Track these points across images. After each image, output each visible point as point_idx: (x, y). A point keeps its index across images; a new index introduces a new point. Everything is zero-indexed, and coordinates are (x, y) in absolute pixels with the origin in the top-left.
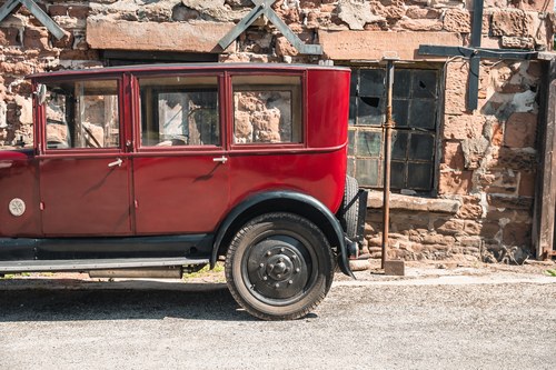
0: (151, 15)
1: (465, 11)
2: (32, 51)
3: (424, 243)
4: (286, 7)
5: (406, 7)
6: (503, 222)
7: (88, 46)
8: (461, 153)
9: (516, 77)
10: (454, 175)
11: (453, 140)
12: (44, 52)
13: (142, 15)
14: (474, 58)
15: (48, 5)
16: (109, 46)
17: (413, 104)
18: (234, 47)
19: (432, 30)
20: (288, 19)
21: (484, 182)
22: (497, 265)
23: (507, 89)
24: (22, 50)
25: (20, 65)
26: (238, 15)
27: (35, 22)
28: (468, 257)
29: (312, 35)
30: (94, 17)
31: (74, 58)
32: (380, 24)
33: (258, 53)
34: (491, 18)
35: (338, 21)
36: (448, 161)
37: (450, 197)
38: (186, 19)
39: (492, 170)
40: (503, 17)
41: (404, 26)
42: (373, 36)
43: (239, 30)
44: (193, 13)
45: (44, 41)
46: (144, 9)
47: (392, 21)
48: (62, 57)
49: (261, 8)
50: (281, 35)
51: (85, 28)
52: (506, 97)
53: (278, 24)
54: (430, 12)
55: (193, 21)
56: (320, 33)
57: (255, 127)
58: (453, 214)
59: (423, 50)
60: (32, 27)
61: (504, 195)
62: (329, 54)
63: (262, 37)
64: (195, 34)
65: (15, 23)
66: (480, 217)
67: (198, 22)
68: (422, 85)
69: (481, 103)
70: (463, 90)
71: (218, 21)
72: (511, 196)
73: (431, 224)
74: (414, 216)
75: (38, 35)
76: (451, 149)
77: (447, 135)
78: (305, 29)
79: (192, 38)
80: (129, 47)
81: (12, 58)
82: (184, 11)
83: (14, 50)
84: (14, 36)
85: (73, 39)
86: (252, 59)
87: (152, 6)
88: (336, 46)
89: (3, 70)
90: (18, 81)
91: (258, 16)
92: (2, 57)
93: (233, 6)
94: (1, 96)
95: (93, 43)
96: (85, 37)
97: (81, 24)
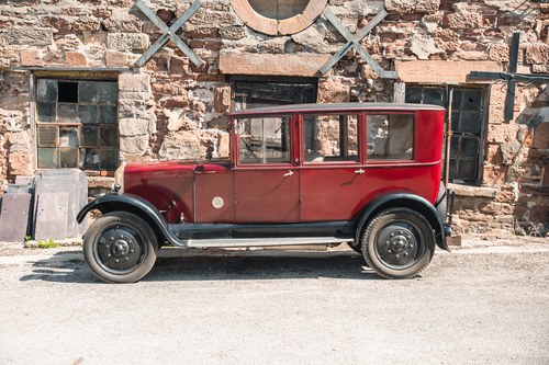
0: (268, 49)
1: (506, 45)
2: (177, 75)
3: (470, 220)
4: (370, 42)
5: (460, 42)
6: (531, 204)
7: (218, 69)
8: (500, 153)
9: (543, 95)
10: (494, 170)
11: (494, 143)
12: (186, 76)
13: (261, 49)
14: (511, 80)
15: (188, 41)
16: (235, 72)
17: (464, 114)
18: (330, 73)
19: (480, 60)
20: (371, 51)
21: (516, 175)
22: (526, 237)
23: (536, 104)
24: (169, 74)
25: (167, 86)
26: (334, 48)
27: (180, 53)
28: (504, 231)
29: (389, 64)
30: (225, 50)
31: (207, 80)
32: (441, 55)
33: (347, 76)
34: (525, 51)
35: (409, 53)
36: (490, 159)
37: (490, 186)
38: (295, 52)
39: (523, 165)
40: (534, 50)
41: (458, 56)
42: (434, 64)
43: (335, 60)
44: (300, 47)
45: (186, 67)
46: (262, 44)
47: (450, 53)
48: (199, 80)
49: (352, 43)
50: (366, 63)
51: (218, 58)
52: (535, 111)
53: (364, 55)
54: (478, 46)
55: (300, 53)
56: (396, 62)
58: (493, 199)
59: (474, 75)
60: (176, 56)
61: (532, 185)
62: (402, 78)
63: (350, 64)
64: (301, 63)
65: (165, 54)
66: (513, 201)
67: (303, 53)
68: (471, 100)
69: (516, 115)
70: (503, 105)
71: (319, 53)
72: (536, 185)
73: (476, 206)
74: (463, 200)
75: (182, 63)
76: (493, 149)
77: (490, 139)
78: (384, 58)
79: (299, 66)
80: (251, 73)
81: (161, 80)
82: (293, 46)
83: (163, 74)
84: (162, 64)
85: (208, 66)
86: (343, 82)
87: (270, 42)
88: (408, 72)
89: (154, 89)
90: (166, 98)
91: (349, 49)
92: (154, 80)
93: (330, 42)
94: (152, 110)
95: (224, 69)
96: (218, 65)
97: (215, 55)
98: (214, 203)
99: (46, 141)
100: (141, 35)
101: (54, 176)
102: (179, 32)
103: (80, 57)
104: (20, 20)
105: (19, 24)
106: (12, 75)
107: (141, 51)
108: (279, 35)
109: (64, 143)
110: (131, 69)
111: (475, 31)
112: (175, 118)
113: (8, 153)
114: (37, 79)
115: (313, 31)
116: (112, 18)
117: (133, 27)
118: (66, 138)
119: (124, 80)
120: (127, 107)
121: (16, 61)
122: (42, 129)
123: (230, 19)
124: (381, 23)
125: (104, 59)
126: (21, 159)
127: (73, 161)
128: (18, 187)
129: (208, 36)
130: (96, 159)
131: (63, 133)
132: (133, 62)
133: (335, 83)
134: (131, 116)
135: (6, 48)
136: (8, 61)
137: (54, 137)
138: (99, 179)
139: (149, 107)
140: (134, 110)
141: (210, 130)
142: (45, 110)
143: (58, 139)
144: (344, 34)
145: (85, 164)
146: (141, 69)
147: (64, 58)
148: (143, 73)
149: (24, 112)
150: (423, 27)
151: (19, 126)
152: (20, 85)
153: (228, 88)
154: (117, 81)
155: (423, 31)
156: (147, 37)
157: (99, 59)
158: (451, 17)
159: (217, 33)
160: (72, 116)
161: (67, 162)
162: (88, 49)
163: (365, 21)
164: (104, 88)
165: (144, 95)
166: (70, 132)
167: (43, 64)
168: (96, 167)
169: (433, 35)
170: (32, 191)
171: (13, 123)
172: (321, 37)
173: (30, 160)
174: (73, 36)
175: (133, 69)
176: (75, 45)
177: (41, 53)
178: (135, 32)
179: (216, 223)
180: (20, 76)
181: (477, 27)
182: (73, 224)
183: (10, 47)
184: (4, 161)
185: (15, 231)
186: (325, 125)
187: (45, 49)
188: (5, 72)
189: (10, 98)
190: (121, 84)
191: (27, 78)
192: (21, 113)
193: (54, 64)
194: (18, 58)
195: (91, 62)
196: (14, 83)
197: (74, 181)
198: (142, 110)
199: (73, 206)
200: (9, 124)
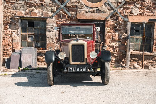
2: (64, 19)
3: (149, 63)
4: (120, 10)
5: (146, 10)
7: (76, 18)
12: (67, 20)
13: (89, 12)
15: (68, 9)
16: (81, 18)
18: (109, 19)
19: (152, 16)
20: (121, 13)
24: (61, 19)
25: (61, 23)
26: (110, 12)
27: (65, 13)
29: (126, 16)
30: (78, 12)
31: (73, 21)
32: (141, 14)
33: (114, 20)
35: (132, 13)
36: (155, 44)
38: (99, 13)
41: (145, 15)
42: (139, 16)
43: (111, 15)
44: (100, 11)
45: (67, 17)
46: (89, 10)
47: (143, 13)
48: (70, 21)
49: (115, 10)
50: (119, 16)
51: (76, 14)
53: (119, 14)
54: (151, 12)
56: (128, 16)
57: (113, 37)
59: (150, 20)
62: (130, 21)
63: (114, 17)
65: (60, 13)
67: (101, 13)
68: (149, 28)
71: (106, 13)
73: (151, 58)
74: (147, 57)
75: (65, 16)
77: (155, 39)
78: (124, 15)
79: (100, 17)
80: (86, 19)
81: (59, 21)
82: (98, 11)
84: (59, 16)
85: (73, 17)
86: (112, 22)
87: (92, 10)
88: (131, 19)
89: (57, 23)
91: (115, 12)
92: (57, 21)
93: (109, 10)
95: (78, 18)
96: (76, 16)
97: (76, 13)
99: (24, 39)
100: (53, 7)
101: (26, 49)
102: (65, 6)
103: (35, 14)
104: (17, 2)
105: (17, 3)
106: (14, 19)
107: (53, 12)
108: (94, 8)
109: (29, 40)
111: (150, 7)
113: (13, 42)
114: (21, 20)
115: (104, 6)
116: (45, 2)
117: (51, 5)
119: (48, 20)
120: (49, 29)
121: (15, 15)
122: (23, 35)
123: (80, 3)
124: (123, 5)
125: (42, 14)
126: (16, 44)
127: (32, 45)
128: (16, 53)
129: (74, 8)
130: (39, 45)
131: (29, 37)
132: (51, 15)
133: (110, 22)
134: (50, 31)
135: (13, 11)
136: (13, 15)
137: (26, 38)
138: (40, 50)
140: (51, 29)
142: (24, 30)
143: (28, 38)
144: (113, 8)
145: (36, 46)
146: (53, 17)
147: (30, 14)
148: (54, 19)
149: (17, 30)
150: (136, 6)
151: (16, 34)
152: (16, 22)
154: (46, 21)
155: (136, 7)
156: (55, 8)
157: (41, 14)
158: (144, 3)
159: (76, 7)
160: (32, 32)
161: (30, 45)
162: (38, 11)
163: (119, 4)
164: (42, 23)
165: (54, 25)
166: (31, 36)
167: (24, 15)
168: (39, 47)
169: (138, 8)
170: (20, 54)
171: (14, 33)
172: (107, 8)
173: (19, 44)
174: (33, 7)
175: (51, 17)
176: (34, 10)
177: (23, 12)
178: (52, 6)
180: (16, 19)
181: (151, 6)
182: (33, 64)
183: (14, 10)
184: (11, 45)
185: (15, 66)
186: (107, 34)
187: (25, 11)
188: (12, 18)
189: (13, 26)
190: (47, 21)
191: (19, 20)
192: (16, 31)
193: (27, 15)
194: (16, 14)
195: (39, 15)
196: (14, 21)
197: (33, 51)
198: (53, 29)
199: (33, 58)
200: (13, 34)
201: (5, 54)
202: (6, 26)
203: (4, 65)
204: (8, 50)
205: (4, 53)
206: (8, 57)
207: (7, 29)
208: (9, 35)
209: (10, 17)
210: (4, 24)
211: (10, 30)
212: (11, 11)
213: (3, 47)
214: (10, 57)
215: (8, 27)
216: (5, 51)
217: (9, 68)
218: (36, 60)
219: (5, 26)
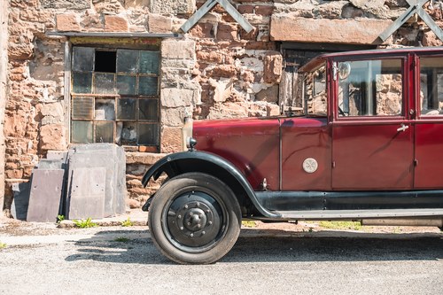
0: (324, 13)
2: (224, 42)
4: (432, 8)
7: (269, 37)
12: (234, 43)
13: (317, 13)
15: (238, 5)
16: (288, 39)
18: (390, 41)
20: (433, 16)
24: (215, 41)
26: (395, 13)
27: (228, 18)
30: (277, 14)
31: (256, 48)
33: (406, 44)
38: (353, 17)
43: (396, 26)
44: (359, 12)
45: (234, 34)
46: (318, 8)
48: (248, 47)
49: (415, 7)
50: (429, 30)
51: (270, 21)
55: (358, 18)
63: (410, 32)
64: (360, 29)
65: (211, 19)
67: (362, 19)
71: (379, 18)
75: (229, 29)
79: (357, 32)
80: (304, 39)
81: (207, 48)
82: (352, 10)
83: (208, 41)
84: (208, 30)
85: (257, 33)
89: (199, 57)
90: (212, 67)
91: (412, 15)
92: (200, 47)
93: (391, 6)
94: (197, 80)
95: (276, 36)
96: (269, 31)
97: (267, 20)
98: (305, 165)
99: (80, 115)
101: (89, 150)
103: (121, 21)
106: (46, 43)
107: (186, 16)
109: (100, 116)
110: (176, 35)
112: (222, 89)
113: (40, 125)
114: (72, 46)
118: (102, 111)
119: (167, 46)
120: (170, 76)
121: (51, 26)
122: (76, 101)
125: (147, 25)
126: (53, 132)
127: (109, 135)
128: (50, 162)
130: (133, 134)
131: (99, 105)
132: (177, 27)
134: (174, 86)
135: (41, 12)
136: (43, 26)
137: (88, 110)
138: (138, 154)
139: (194, 76)
140: (178, 79)
141: (258, 103)
142: (81, 80)
143: (94, 112)
145: (122, 139)
146: (186, 35)
147: (104, 22)
148: (188, 41)
149: (58, 82)
151: (52, 97)
152: (54, 53)
153: (279, 56)
154: (158, 48)
156: (194, 1)
157: (141, 24)
160: (109, 87)
161: (102, 137)
162: (130, 13)
164: (144, 57)
165: (189, 63)
166: (107, 104)
167: (81, 29)
168: (133, 142)
170: (66, 167)
171: (46, 94)
172: (382, 1)
173: (64, 133)
175: (178, 34)
176: (116, 9)
177: (79, 18)
179: (308, 191)
180: (54, 43)
182: (111, 203)
183: (46, 11)
184: (35, 134)
185: (46, 210)
186: (384, 97)
187: (83, 13)
188: (38, 39)
189: (43, 67)
190: (164, 50)
191: (63, 46)
192: (54, 83)
193: (93, 29)
194: (53, 23)
195: (133, 28)
196: (47, 51)
197: (111, 156)
198: (186, 79)
199: (111, 182)
200: (42, 95)
201: (14, 165)
202: (18, 66)
203: (7, 206)
204: (23, 153)
205: (9, 164)
206: (23, 177)
207: (23, 76)
208: (29, 100)
209: (31, 36)
210: (11, 58)
211: (30, 80)
212: (36, 12)
213: (7, 142)
214: (30, 178)
215: (25, 69)
216: (13, 157)
217: (25, 219)
218: (120, 190)
219: (15, 66)
